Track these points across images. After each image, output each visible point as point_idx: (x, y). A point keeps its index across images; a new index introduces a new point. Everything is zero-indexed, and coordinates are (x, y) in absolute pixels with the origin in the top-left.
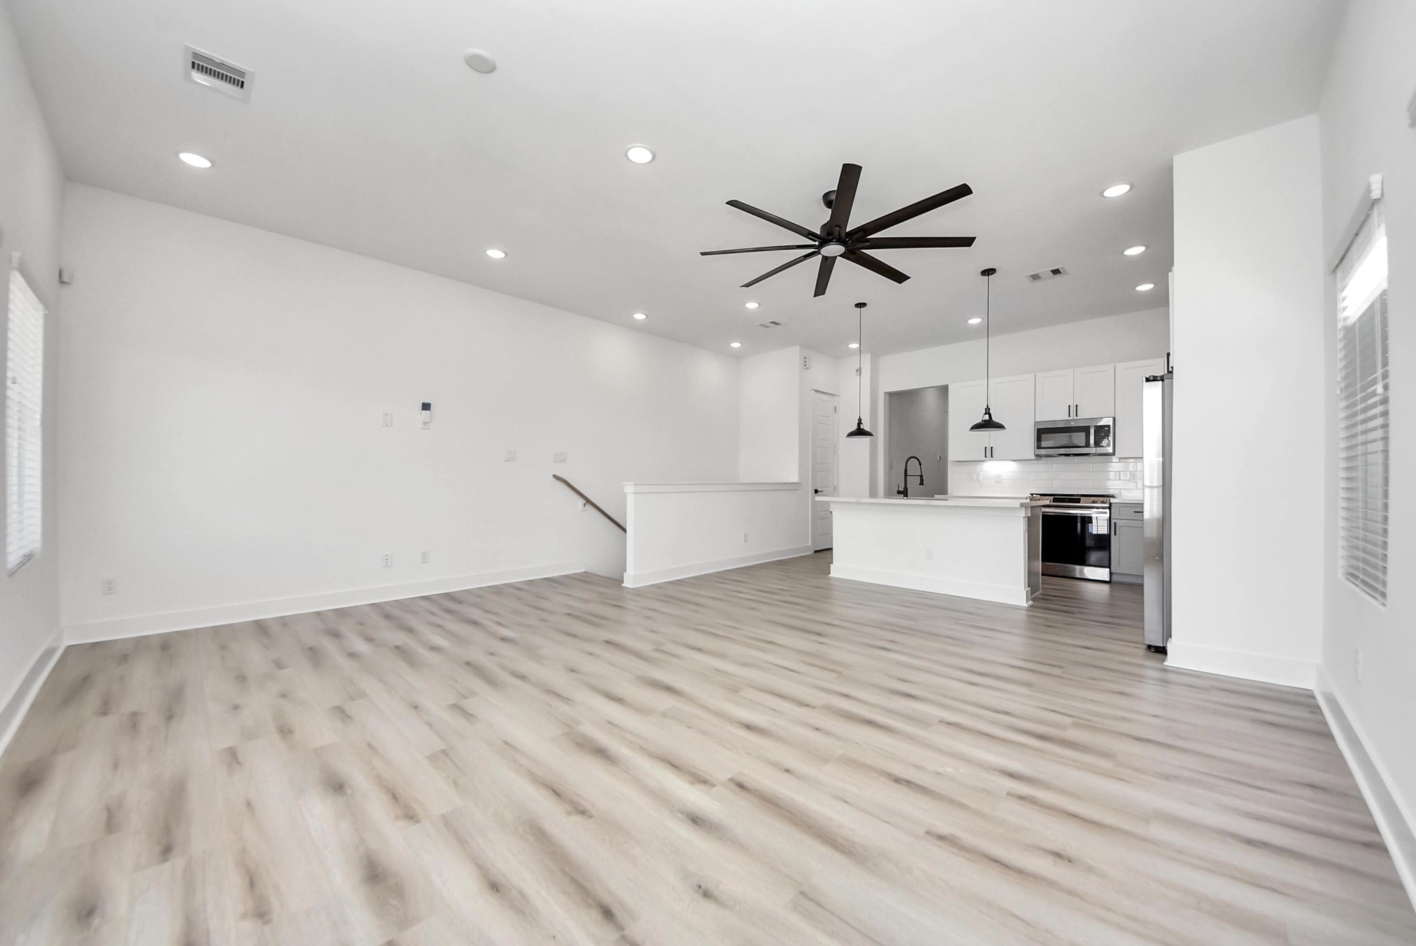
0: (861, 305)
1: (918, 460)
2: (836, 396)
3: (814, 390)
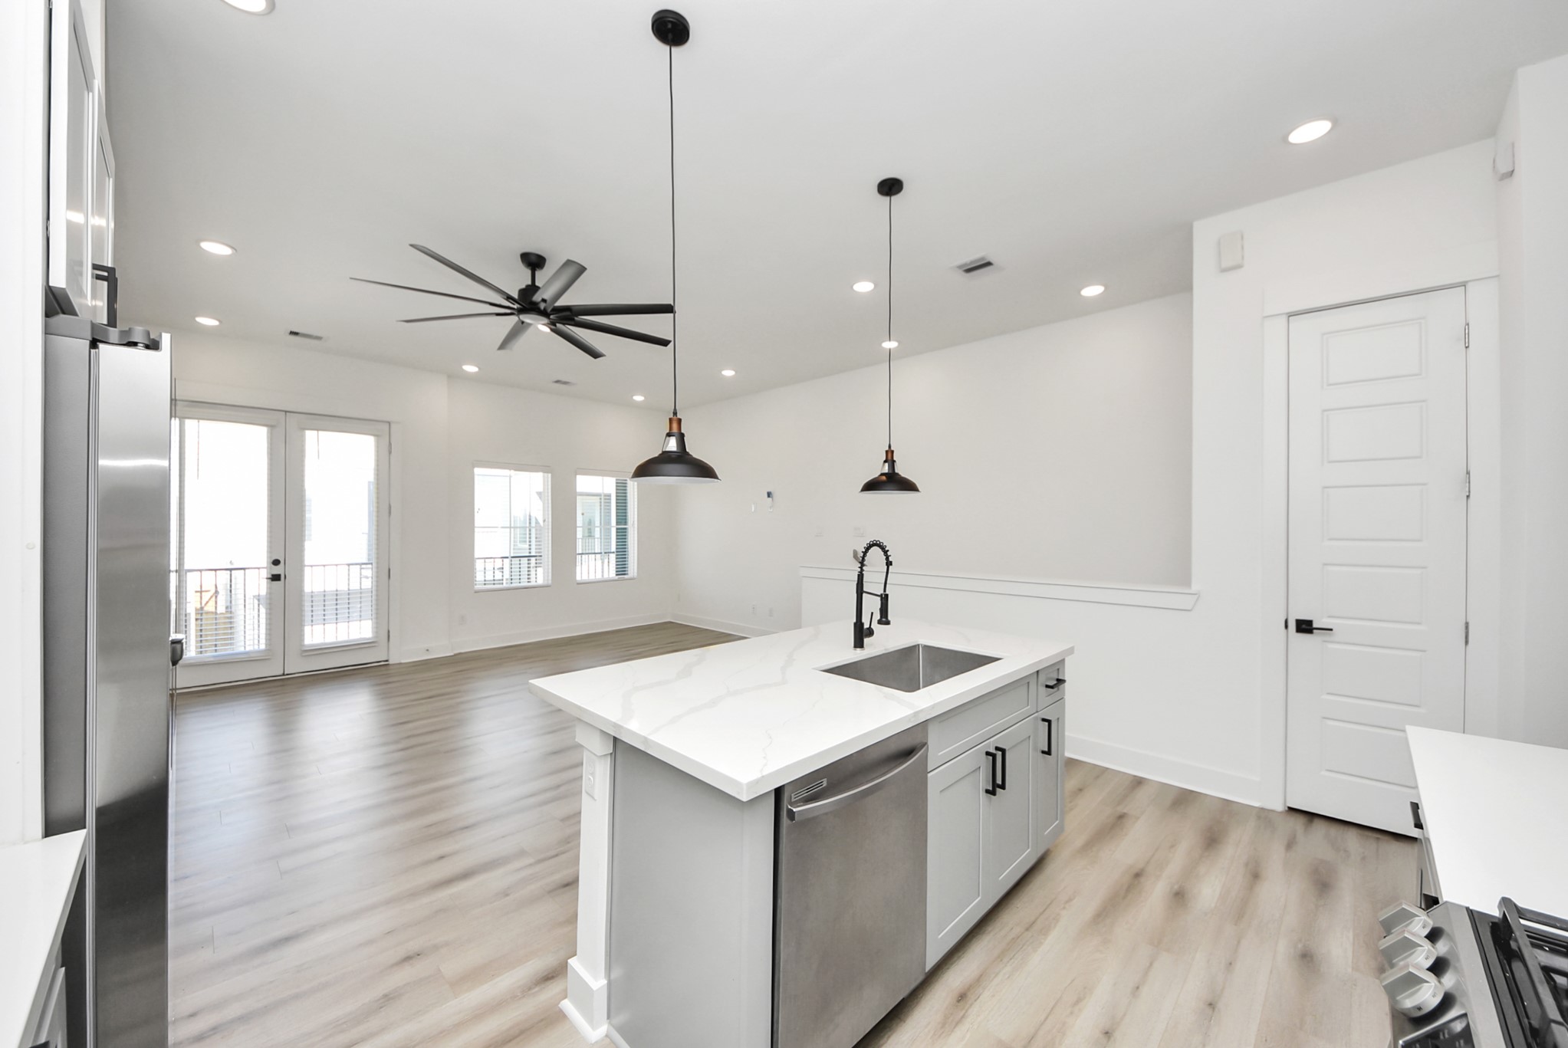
1: (886, 552)
2: (1470, 286)
3: (1284, 319)
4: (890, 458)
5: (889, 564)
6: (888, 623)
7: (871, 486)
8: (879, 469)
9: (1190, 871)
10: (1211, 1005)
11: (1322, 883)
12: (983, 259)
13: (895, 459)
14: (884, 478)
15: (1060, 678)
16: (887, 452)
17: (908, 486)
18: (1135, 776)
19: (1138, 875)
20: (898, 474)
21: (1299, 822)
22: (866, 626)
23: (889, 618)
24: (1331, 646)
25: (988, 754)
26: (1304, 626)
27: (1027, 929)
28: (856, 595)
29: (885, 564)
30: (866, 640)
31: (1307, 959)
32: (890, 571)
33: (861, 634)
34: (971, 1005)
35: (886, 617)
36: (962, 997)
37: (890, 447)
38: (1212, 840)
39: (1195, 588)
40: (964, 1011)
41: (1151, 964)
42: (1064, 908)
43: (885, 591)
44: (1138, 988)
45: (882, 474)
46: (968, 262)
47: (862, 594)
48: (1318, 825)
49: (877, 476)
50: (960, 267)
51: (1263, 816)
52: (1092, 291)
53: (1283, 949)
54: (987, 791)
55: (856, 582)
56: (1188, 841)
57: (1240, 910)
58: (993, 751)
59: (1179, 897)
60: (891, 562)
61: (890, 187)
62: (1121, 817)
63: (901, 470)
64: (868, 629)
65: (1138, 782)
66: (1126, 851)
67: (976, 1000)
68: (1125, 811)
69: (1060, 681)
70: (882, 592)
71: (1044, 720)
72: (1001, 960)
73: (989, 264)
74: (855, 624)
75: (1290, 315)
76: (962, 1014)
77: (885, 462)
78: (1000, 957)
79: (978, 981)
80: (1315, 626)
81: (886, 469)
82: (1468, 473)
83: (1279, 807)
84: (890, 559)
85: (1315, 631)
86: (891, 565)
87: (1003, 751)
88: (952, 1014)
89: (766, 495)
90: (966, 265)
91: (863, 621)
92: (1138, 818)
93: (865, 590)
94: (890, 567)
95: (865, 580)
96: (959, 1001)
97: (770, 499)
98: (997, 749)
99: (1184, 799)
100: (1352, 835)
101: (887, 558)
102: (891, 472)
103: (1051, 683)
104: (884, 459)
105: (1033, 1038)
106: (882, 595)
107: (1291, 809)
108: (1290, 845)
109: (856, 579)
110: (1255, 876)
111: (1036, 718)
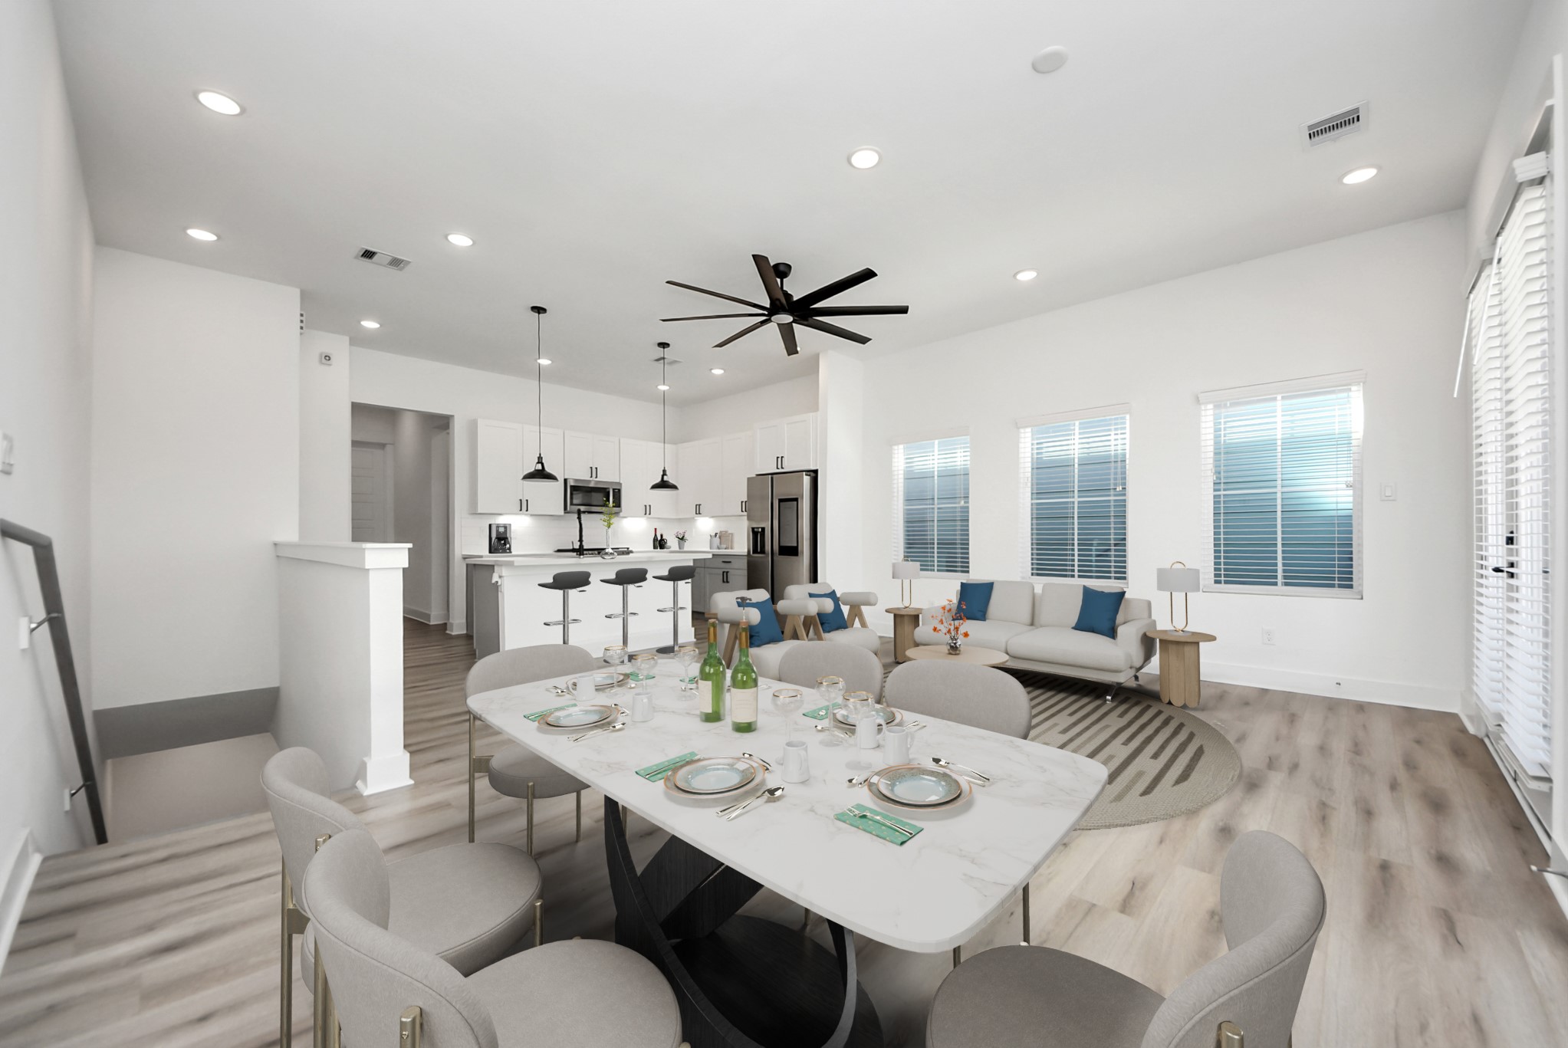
0: (539, 310)
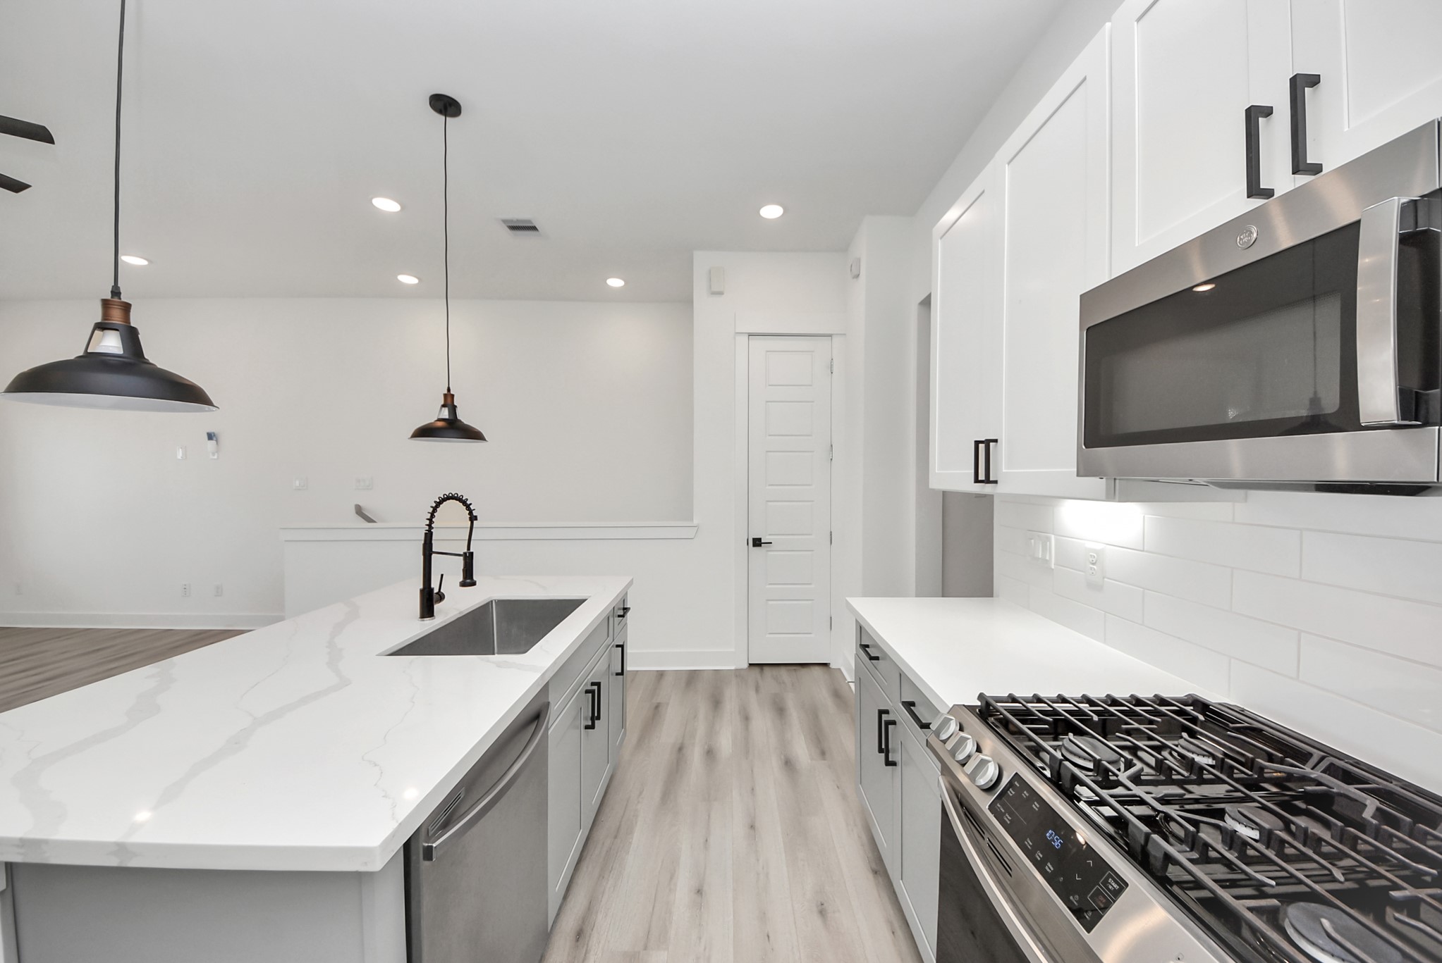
1: (467, 506)
2: (834, 337)
3: (747, 335)
4: (449, 401)
5: (473, 518)
6: (474, 584)
7: (425, 432)
8: (434, 413)
9: (711, 732)
10: (752, 827)
11: (780, 710)
12: (530, 221)
13: (455, 404)
14: (440, 424)
15: (625, 607)
16: (445, 395)
17: (472, 434)
18: (658, 671)
19: (680, 749)
20: (460, 421)
21: (756, 670)
22: (436, 591)
23: (475, 578)
24: (770, 553)
25: (587, 692)
26: (757, 542)
27: (616, 837)
28: (422, 557)
29: (468, 519)
30: (436, 607)
31: (789, 764)
32: (474, 526)
33: (429, 600)
34: (590, 937)
35: (471, 577)
36: (580, 935)
37: (449, 390)
38: (716, 703)
39: (695, 522)
40: (585, 946)
41: (709, 816)
42: (638, 802)
43: (469, 549)
44: (707, 841)
45: (439, 420)
46: (515, 220)
47: (431, 555)
48: (766, 669)
49: (433, 421)
50: (505, 221)
51: (737, 673)
52: (615, 283)
53: (775, 763)
54: (587, 727)
55: (423, 542)
56: (703, 708)
57: (746, 746)
58: (590, 688)
59: (710, 753)
60: (476, 517)
61: (445, 105)
62: (657, 707)
63: (464, 417)
64: (437, 593)
65: (661, 674)
66: (668, 734)
67: (592, 930)
68: (658, 701)
69: (626, 610)
70: (466, 551)
71: (617, 646)
72: (603, 877)
73: (534, 228)
74: (422, 591)
75: (750, 335)
76: (585, 949)
77: (444, 406)
78: (601, 876)
79: (590, 910)
80: (763, 541)
81: (445, 414)
82: (832, 446)
83: (746, 666)
84: (475, 513)
85: (763, 545)
86: (476, 519)
87: (598, 684)
88: (575, 957)
89: (206, 437)
90: (512, 221)
91: (432, 586)
92: (668, 704)
93: (433, 550)
94: (475, 522)
95: (434, 537)
96: (577, 940)
97: (213, 442)
98: (593, 684)
99: (692, 677)
100: (783, 671)
101: (471, 513)
102: (451, 418)
103: (621, 613)
104: (442, 403)
105: (649, 932)
106: (465, 553)
107: (750, 664)
108: (757, 690)
109: (423, 538)
110: (746, 718)
111: (613, 646)
